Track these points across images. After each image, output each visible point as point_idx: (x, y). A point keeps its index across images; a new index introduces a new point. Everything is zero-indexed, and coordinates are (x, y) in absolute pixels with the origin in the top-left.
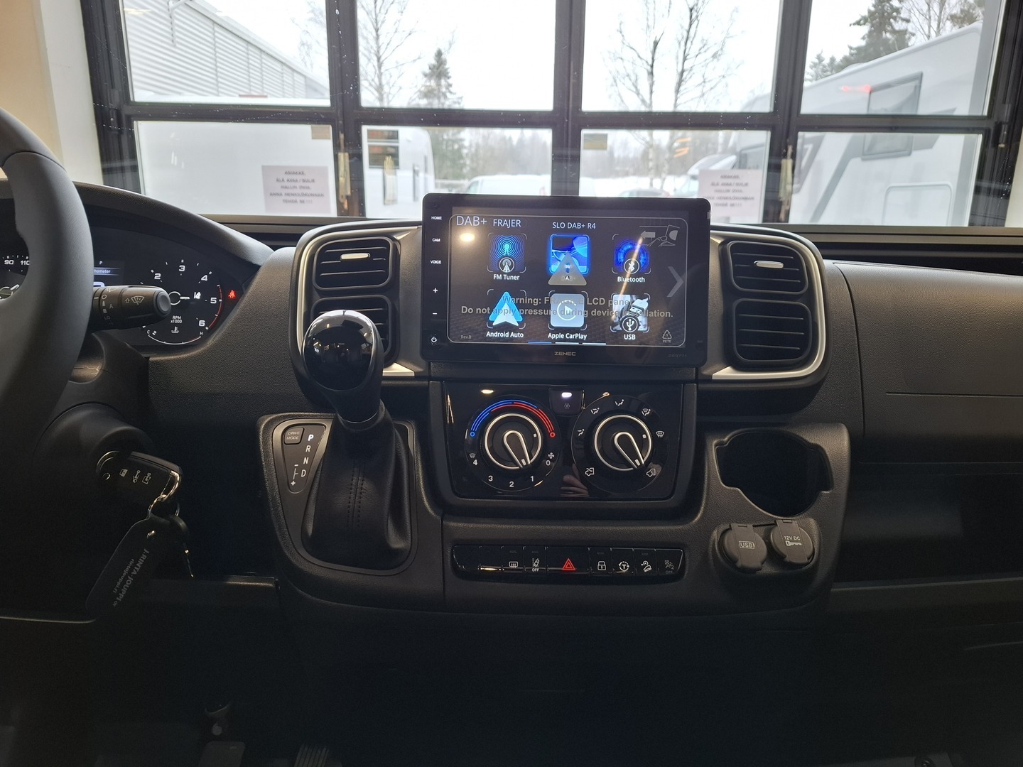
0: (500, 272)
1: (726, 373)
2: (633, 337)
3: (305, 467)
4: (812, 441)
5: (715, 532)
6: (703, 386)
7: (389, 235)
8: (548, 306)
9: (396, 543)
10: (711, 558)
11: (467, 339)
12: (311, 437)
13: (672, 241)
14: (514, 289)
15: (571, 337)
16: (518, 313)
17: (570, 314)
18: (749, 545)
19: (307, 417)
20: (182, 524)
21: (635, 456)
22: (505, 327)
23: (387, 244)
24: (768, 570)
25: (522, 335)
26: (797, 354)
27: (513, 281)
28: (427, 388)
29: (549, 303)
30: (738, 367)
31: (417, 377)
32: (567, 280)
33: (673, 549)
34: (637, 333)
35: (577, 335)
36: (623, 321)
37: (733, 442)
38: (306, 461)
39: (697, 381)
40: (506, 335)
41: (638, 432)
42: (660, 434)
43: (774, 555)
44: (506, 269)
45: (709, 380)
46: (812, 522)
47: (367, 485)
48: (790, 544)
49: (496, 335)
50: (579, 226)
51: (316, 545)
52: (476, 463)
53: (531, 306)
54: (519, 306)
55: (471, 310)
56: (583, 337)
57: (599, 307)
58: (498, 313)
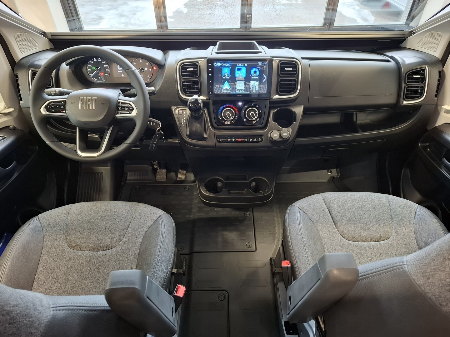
0: (225, 77)
1: (277, 97)
2: (255, 91)
3: (184, 120)
4: (294, 111)
5: (270, 132)
6: (270, 100)
7: (197, 62)
8: (236, 85)
9: (205, 136)
10: (268, 138)
11: (218, 92)
12: (184, 113)
13: (264, 69)
14: (228, 80)
15: (241, 91)
16: (229, 86)
17: (241, 86)
18: (276, 135)
19: (183, 108)
20: (162, 132)
21: (254, 117)
22: (226, 89)
23: (197, 65)
24: (280, 140)
25: (230, 91)
26: (293, 91)
27: (228, 79)
28: (209, 102)
29: (236, 84)
30: (280, 95)
31: (207, 100)
32: (240, 78)
33: (261, 136)
34: (256, 90)
35: (242, 91)
36: (253, 88)
37: (277, 111)
38: (184, 118)
39: (269, 99)
40: (226, 91)
41: (255, 111)
42: (260, 111)
43: (281, 137)
44: (226, 76)
45: (272, 99)
46: (291, 129)
47: (199, 125)
48: (284, 134)
49: (224, 91)
50: (243, 65)
51: (189, 136)
52: (220, 118)
53: (232, 85)
54: (229, 85)
55: (218, 86)
56: (244, 91)
57: (247, 85)
58: (225, 86)
